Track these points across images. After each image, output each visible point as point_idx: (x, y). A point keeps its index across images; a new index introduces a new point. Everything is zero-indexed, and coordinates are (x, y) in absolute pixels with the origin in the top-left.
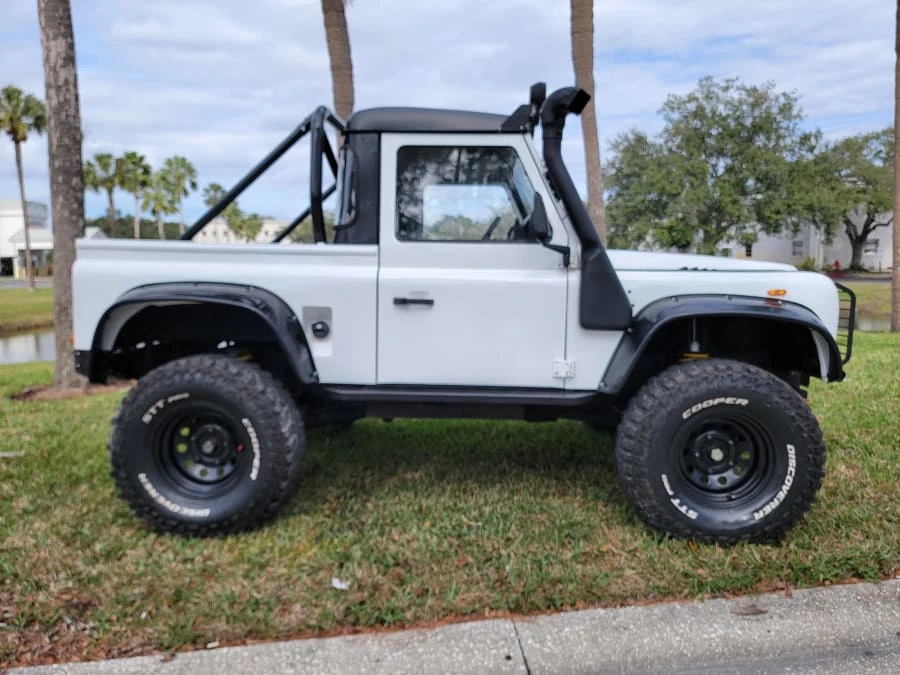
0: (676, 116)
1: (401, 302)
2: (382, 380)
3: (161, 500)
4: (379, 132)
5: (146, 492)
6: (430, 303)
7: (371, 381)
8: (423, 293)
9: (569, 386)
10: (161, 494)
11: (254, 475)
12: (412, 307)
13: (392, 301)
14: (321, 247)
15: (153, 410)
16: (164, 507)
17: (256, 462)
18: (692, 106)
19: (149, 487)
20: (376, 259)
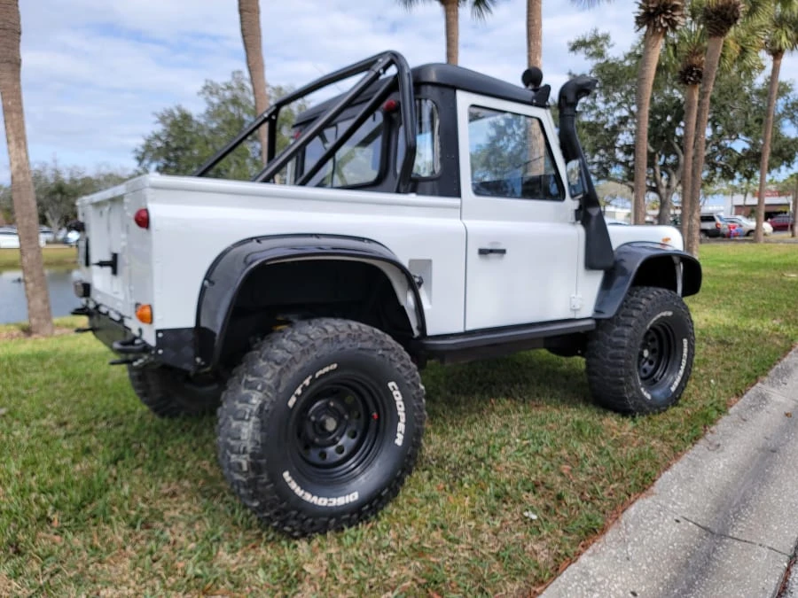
0: (215, 100)
1: (483, 252)
2: (470, 327)
3: (308, 497)
4: (454, 88)
5: (293, 491)
6: (503, 252)
7: (460, 329)
8: (497, 243)
9: (578, 316)
10: (306, 490)
11: (399, 441)
12: (492, 255)
13: (477, 251)
14: (412, 197)
15: (299, 391)
16: (313, 504)
17: (401, 427)
18: (228, 94)
19: (293, 485)
20: (459, 211)
